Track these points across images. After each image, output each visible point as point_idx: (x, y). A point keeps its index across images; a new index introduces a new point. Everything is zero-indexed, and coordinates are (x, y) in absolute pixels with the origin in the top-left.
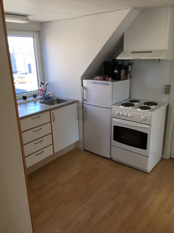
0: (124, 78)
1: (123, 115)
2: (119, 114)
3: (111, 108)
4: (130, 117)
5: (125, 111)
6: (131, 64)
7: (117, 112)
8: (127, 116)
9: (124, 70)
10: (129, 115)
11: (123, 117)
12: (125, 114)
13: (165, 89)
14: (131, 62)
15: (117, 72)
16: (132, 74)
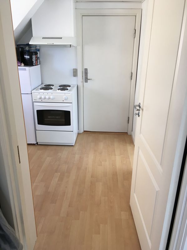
0: (36, 64)
1: (45, 98)
2: (40, 98)
3: (31, 93)
4: (53, 99)
5: (47, 94)
6: (39, 50)
7: (38, 97)
8: (49, 98)
9: (35, 55)
10: (51, 97)
11: (45, 100)
12: (47, 97)
13: (74, 72)
14: (38, 48)
15: (29, 57)
16: (41, 59)
